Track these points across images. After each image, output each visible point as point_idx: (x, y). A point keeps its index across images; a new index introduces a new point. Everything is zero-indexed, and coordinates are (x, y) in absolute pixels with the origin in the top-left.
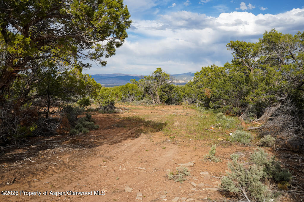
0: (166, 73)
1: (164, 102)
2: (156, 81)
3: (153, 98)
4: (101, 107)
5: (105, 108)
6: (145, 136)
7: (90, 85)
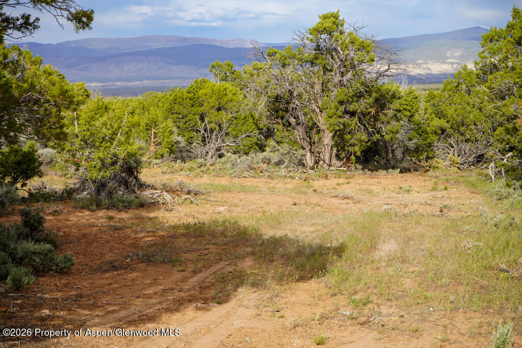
0: (361, 35)
1: (353, 158)
2: (316, 69)
3: (305, 144)
4: (84, 182)
5: (101, 186)
6: (254, 296)
7: (36, 96)
